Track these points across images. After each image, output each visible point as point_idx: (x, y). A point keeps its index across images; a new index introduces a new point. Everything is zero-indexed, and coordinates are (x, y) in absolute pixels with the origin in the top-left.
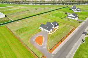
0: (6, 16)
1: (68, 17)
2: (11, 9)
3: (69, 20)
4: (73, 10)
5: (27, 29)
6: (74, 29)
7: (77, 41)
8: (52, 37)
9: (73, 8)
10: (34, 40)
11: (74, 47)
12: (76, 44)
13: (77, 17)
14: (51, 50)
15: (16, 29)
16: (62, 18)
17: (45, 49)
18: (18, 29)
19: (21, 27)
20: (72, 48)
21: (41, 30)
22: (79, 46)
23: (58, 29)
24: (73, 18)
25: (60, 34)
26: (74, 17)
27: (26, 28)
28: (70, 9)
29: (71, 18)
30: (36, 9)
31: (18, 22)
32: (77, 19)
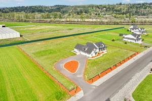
0: (21, 36)
1: (124, 39)
2: (31, 29)
3: (126, 43)
4: (132, 31)
5: (52, 52)
6: (135, 55)
7: (141, 70)
8: (95, 63)
9: (133, 29)
10: (62, 65)
11: (134, 79)
12: (138, 75)
13: (140, 39)
14: (92, 80)
15: (34, 52)
16: (113, 40)
17: (80, 78)
18: (37, 51)
19: (43, 49)
20: (131, 79)
21: (75, 54)
22: (144, 78)
23: (106, 54)
24: (132, 41)
25: (109, 59)
27: (51, 50)
28: (128, 30)
29: (129, 41)
30: (70, 29)
31: (39, 43)
32: (140, 42)
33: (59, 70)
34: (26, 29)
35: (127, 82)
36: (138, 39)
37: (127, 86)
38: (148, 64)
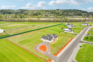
0: (4, 32)
1: (65, 31)
2: (8, 26)
3: (66, 33)
4: (67, 26)
5: (29, 41)
6: (72, 39)
7: (76, 47)
8: (54, 45)
9: (68, 25)
10: (38, 48)
11: (74, 51)
12: (75, 49)
13: (72, 31)
15: (18, 41)
16: (59, 32)
17: (50, 54)
18: (20, 41)
19: (23, 40)
20: (73, 52)
21: (43, 41)
22: (78, 51)
23: (58, 40)
24: (69, 32)
25: (60, 43)
26: (70, 30)
27: (27, 40)
28: (65, 26)
29: (67, 32)
30: (34, 26)
31: (18, 36)
32: (72, 32)
33: (37, 51)
34: (4, 26)
35: (72, 53)
36: (71, 31)
37: (72, 55)
38: (78, 44)
